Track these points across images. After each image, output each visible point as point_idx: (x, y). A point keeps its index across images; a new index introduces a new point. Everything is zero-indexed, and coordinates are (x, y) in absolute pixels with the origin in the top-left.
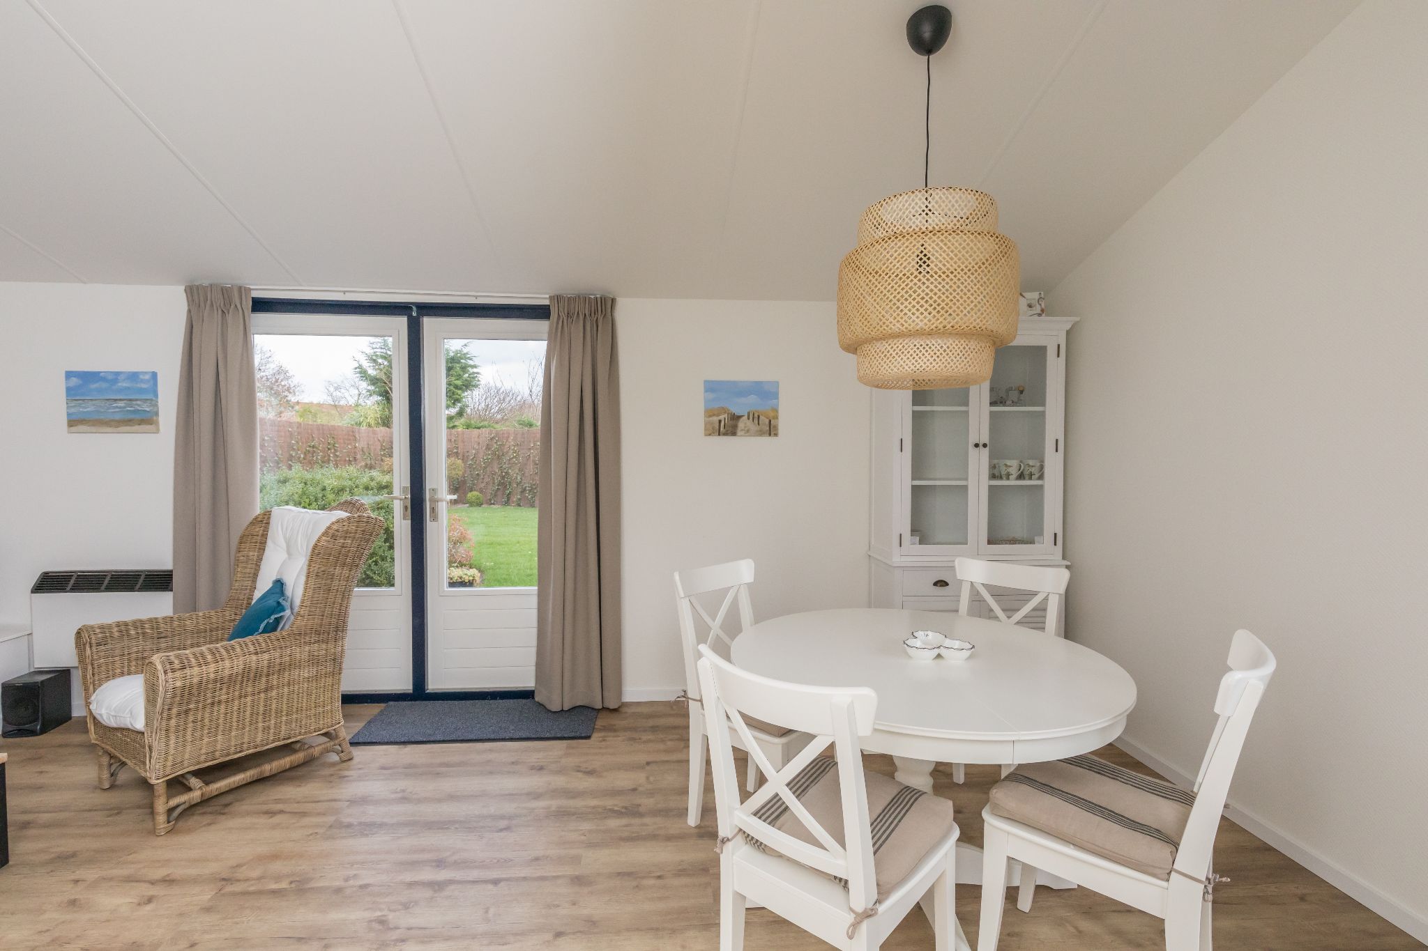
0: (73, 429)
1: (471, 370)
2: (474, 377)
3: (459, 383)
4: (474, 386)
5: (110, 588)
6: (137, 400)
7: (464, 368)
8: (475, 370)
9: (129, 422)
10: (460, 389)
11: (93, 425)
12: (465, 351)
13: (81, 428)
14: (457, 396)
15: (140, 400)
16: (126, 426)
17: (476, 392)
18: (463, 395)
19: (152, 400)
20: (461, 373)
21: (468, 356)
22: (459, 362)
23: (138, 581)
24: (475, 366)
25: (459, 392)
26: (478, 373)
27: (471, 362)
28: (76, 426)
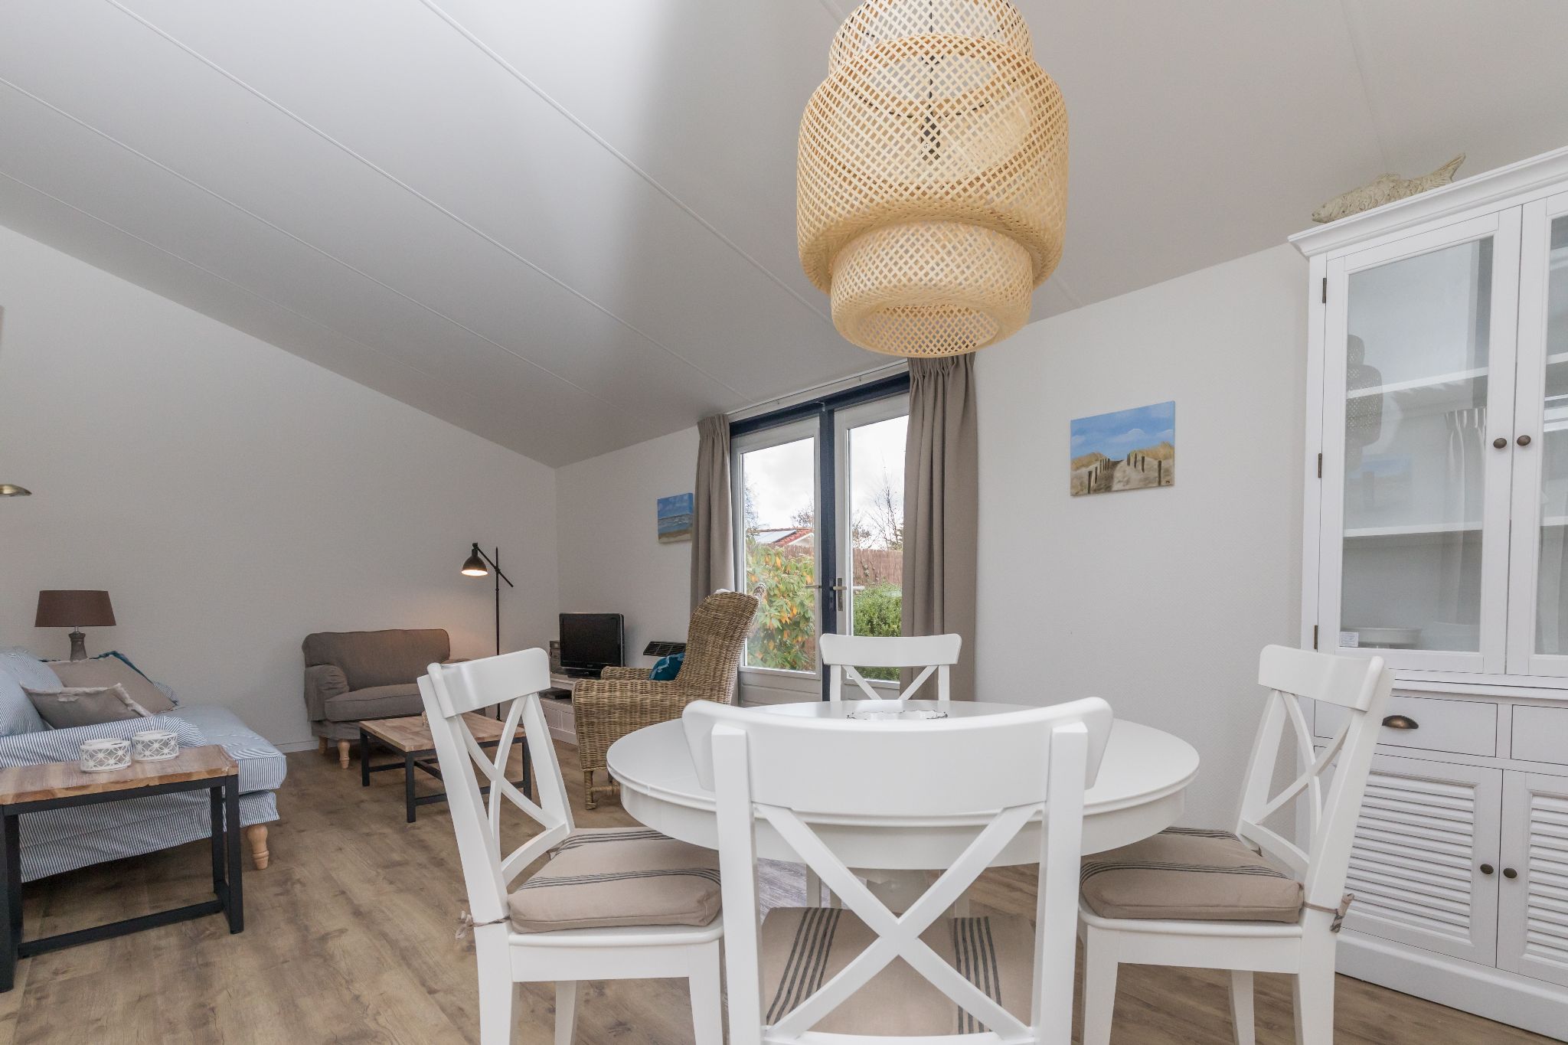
0: (662, 540)
9: (679, 532)
11: (667, 536)
16: (679, 535)
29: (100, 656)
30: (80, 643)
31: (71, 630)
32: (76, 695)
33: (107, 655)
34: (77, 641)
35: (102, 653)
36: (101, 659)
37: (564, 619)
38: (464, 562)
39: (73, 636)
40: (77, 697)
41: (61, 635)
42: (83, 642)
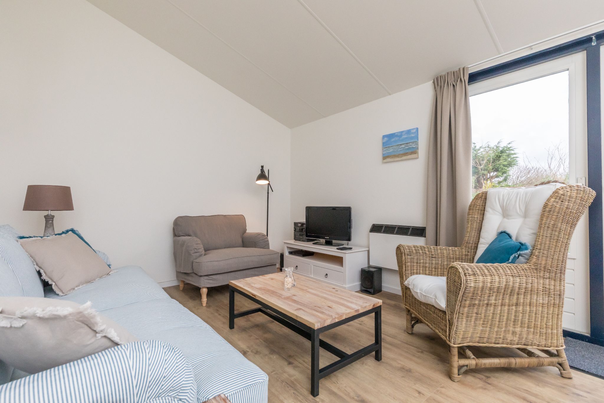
0: (385, 161)
1: (512, 156)
2: (514, 159)
3: (506, 163)
4: (514, 164)
5: (398, 233)
6: (410, 143)
7: (508, 156)
8: (515, 156)
9: (406, 154)
10: (506, 166)
11: (392, 158)
12: (509, 146)
13: (388, 160)
14: (505, 170)
15: (411, 143)
16: (405, 156)
17: (515, 167)
18: (508, 169)
19: (416, 142)
20: (507, 158)
21: (511, 149)
22: (506, 153)
23: (409, 231)
24: (515, 154)
25: (506, 168)
26: (517, 157)
27: (512, 152)
28: (386, 159)
29: (63, 233)
30: (51, 222)
31: (46, 213)
32: (23, 318)
33: (67, 231)
34: (49, 220)
35: (64, 230)
36: (63, 235)
37: (308, 209)
38: (256, 178)
39: (46, 217)
40: (24, 321)
41: (38, 216)
42: (53, 221)
